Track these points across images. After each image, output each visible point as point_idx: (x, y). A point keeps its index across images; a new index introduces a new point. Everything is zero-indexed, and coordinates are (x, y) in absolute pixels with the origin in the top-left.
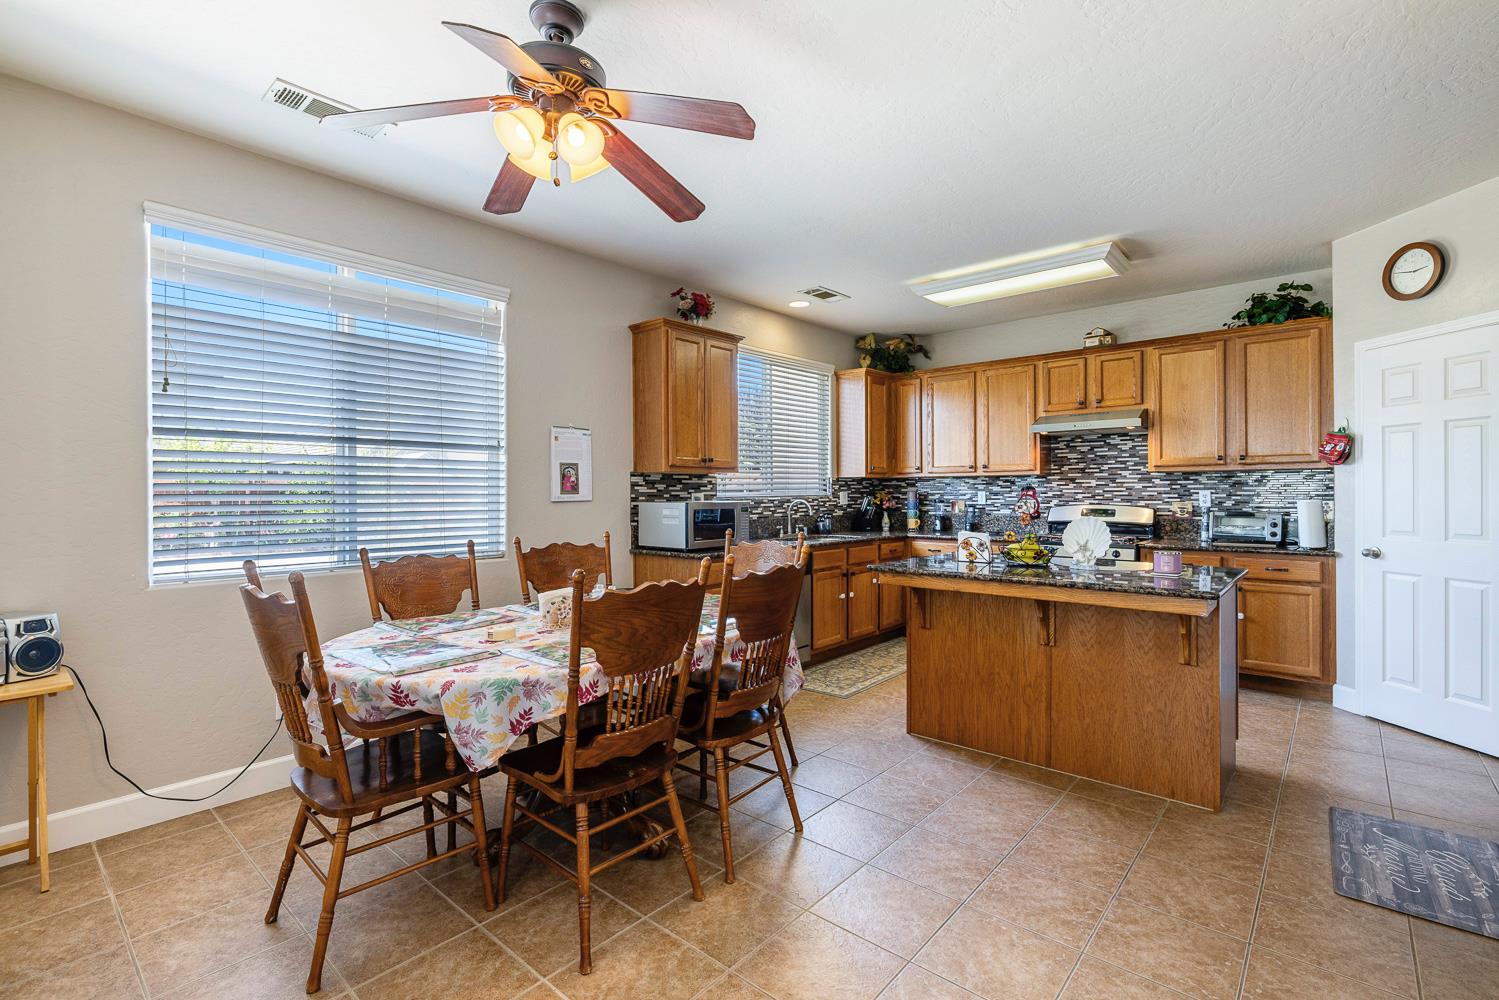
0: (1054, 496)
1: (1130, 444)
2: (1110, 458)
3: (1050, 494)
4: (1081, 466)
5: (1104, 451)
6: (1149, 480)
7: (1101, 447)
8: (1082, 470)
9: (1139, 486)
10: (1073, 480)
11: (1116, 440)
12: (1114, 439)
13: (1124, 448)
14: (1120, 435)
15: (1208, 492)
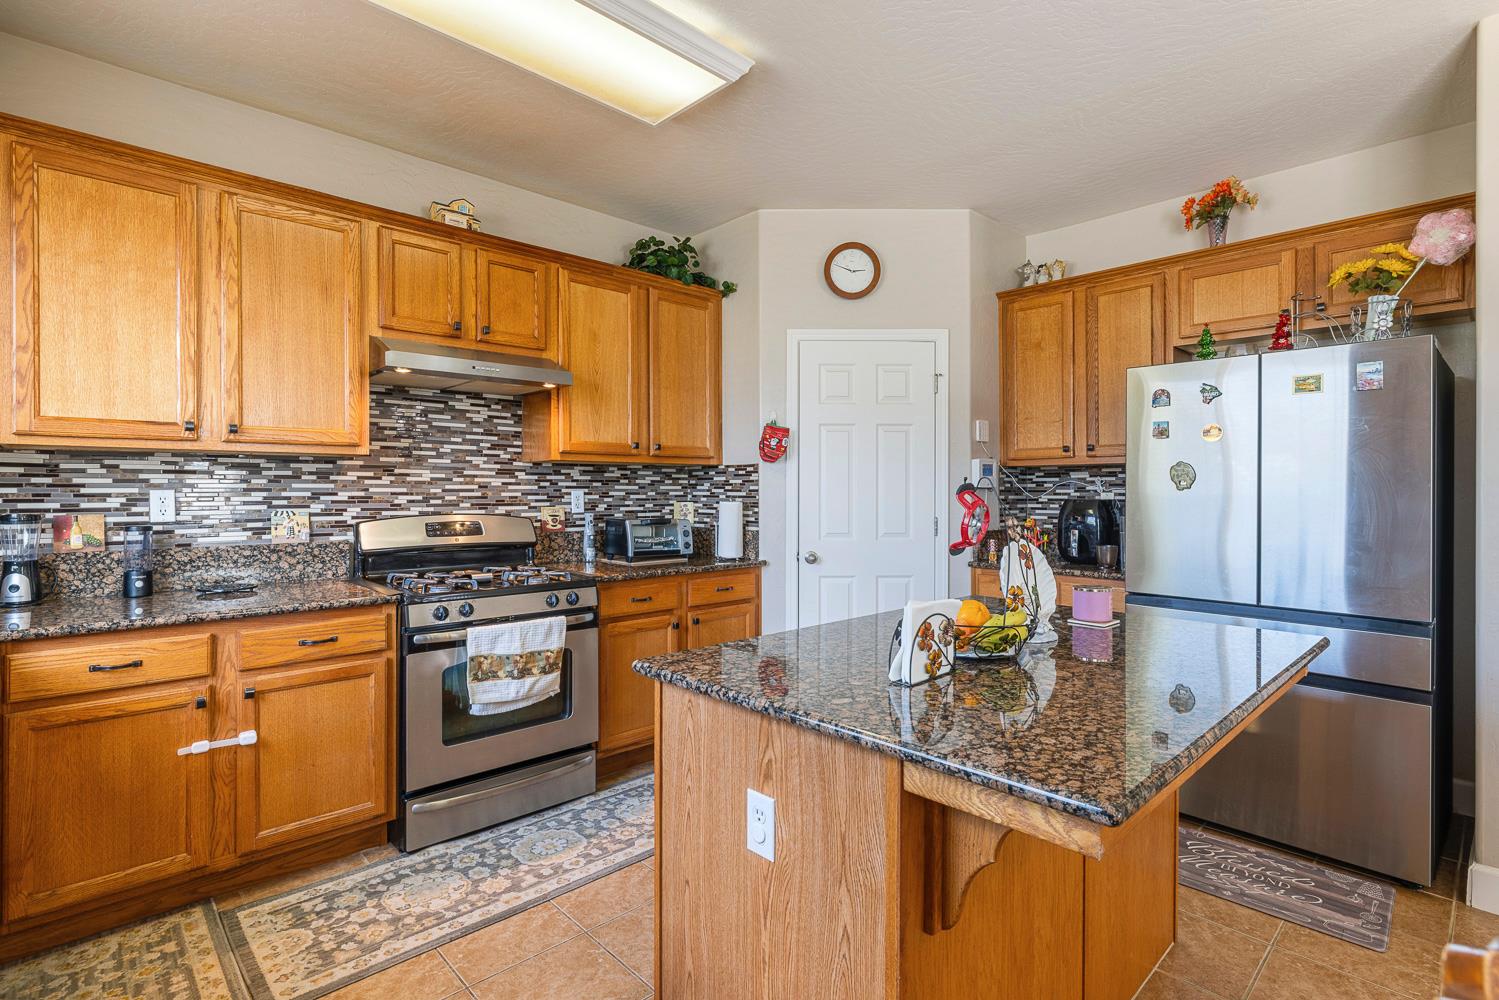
0: (352, 501)
1: (485, 413)
2: (455, 432)
3: (343, 496)
4: (405, 443)
5: (443, 420)
6: (511, 473)
7: (441, 412)
8: (407, 453)
9: (497, 482)
10: (388, 470)
11: (463, 404)
12: (461, 400)
13: (477, 418)
14: (470, 395)
15: (581, 492)
